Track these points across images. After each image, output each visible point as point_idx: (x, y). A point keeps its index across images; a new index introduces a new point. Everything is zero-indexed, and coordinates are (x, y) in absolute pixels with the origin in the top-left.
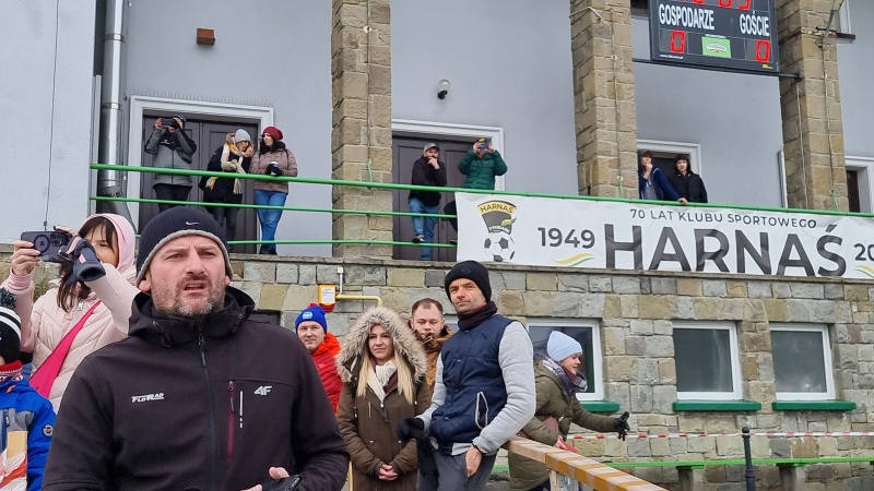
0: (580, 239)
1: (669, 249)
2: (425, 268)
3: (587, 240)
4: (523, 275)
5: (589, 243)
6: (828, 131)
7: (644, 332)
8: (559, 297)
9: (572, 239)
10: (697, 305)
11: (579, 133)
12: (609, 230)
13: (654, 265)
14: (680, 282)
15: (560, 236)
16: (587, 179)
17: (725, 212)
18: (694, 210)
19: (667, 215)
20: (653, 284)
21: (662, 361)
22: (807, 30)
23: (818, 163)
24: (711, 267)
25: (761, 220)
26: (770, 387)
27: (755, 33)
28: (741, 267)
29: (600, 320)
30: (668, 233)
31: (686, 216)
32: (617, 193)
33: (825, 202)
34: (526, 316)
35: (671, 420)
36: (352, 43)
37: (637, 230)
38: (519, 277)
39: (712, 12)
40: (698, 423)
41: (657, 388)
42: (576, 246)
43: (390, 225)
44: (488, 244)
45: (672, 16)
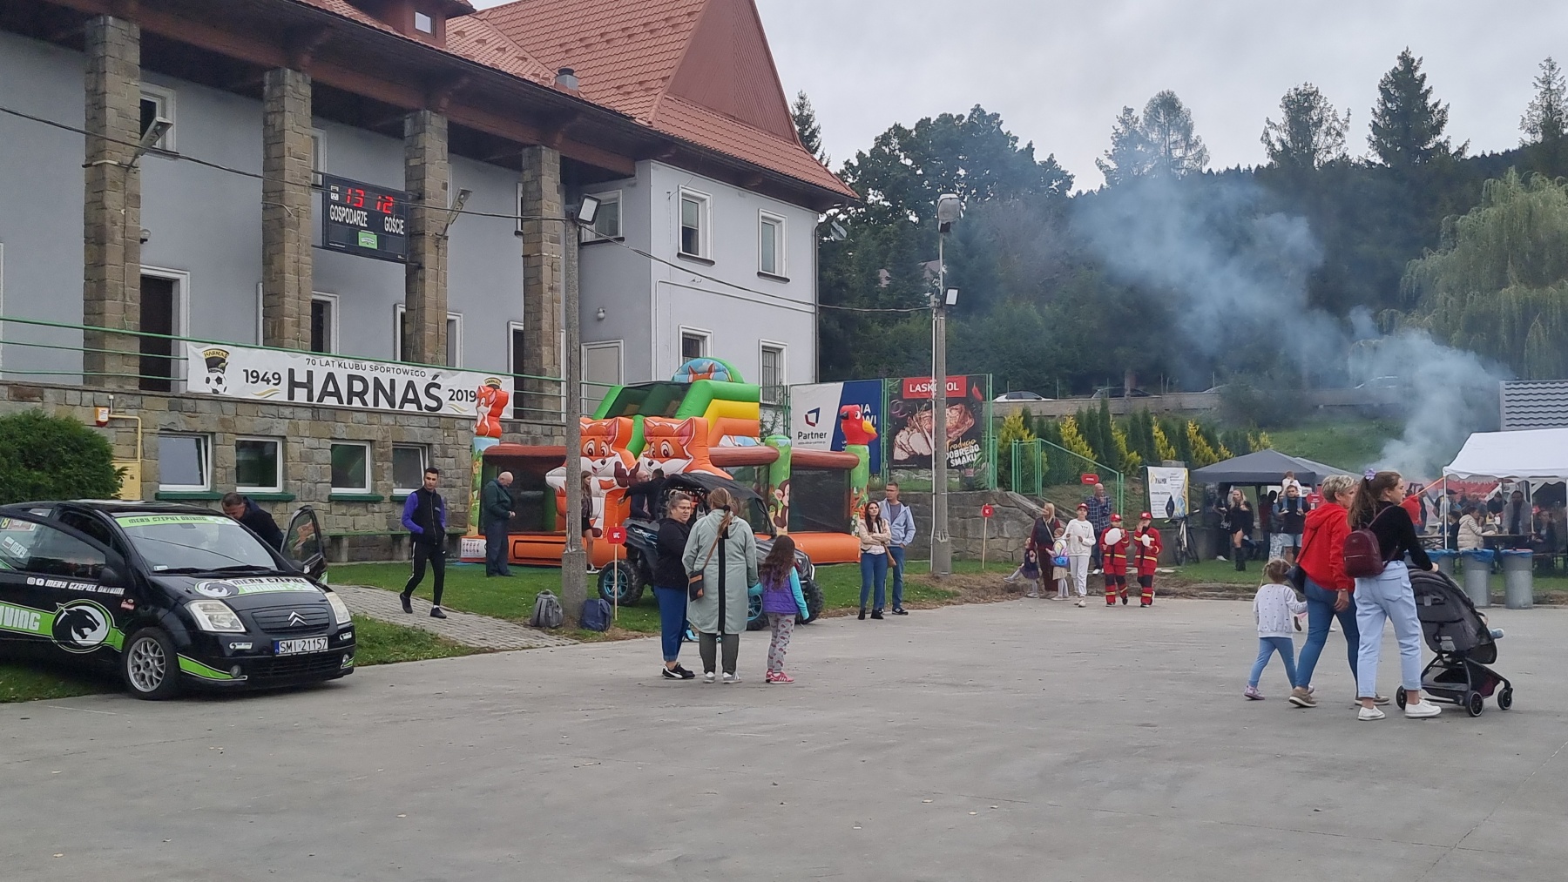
0: (271, 378)
1: (331, 388)
3: (276, 379)
4: (235, 404)
5: (277, 381)
6: (437, 308)
7: (312, 447)
8: (258, 420)
9: (266, 378)
10: (348, 429)
11: (266, 296)
12: (291, 372)
13: (320, 400)
14: (338, 412)
15: (258, 376)
16: (272, 332)
17: (368, 364)
18: (347, 361)
19: (331, 363)
20: (319, 414)
21: (323, 467)
22: (429, 233)
24: (357, 403)
25: (392, 370)
26: (390, 485)
27: (394, 232)
28: (376, 403)
29: (284, 437)
30: (331, 377)
31: (343, 365)
32: (296, 347)
33: (432, 359)
34: (236, 434)
35: (325, 506)
36: (112, 222)
37: (310, 374)
38: (231, 406)
40: (343, 509)
41: (319, 485)
42: (268, 383)
43: (137, 362)
44: (208, 380)
45: (339, 214)
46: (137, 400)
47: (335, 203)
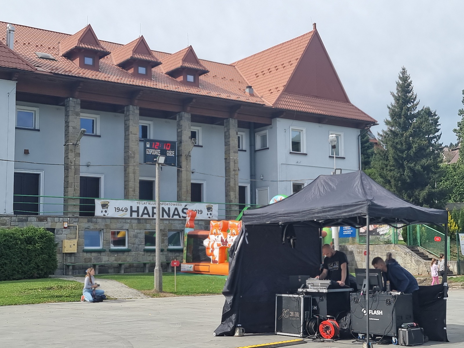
0: (124, 210)
1: (146, 212)
2: (87, 218)
3: (126, 210)
6: (187, 181)
7: (138, 232)
8: (119, 224)
9: (122, 210)
10: (151, 226)
11: (125, 182)
12: (131, 207)
13: (142, 216)
14: (147, 220)
15: (119, 209)
16: (126, 194)
18: (152, 202)
19: (146, 203)
20: (141, 221)
21: (142, 239)
22: (183, 155)
23: (184, 190)
25: (169, 204)
26: (167, 245)
27: (170, 156)
28: (163, 216)
29: (128, 230)
30: (146, 208)
31: (150, 204)
32: (134, 198)
33: (185, 199)
34: (111, 229)
35: (143, 253)
36: (71, 163)
37: (138, 208)
38: (109, 220)
39: (160, 150)
40: (149, 254)
41: (140, 246)
42: (123, 212)
43: (79, 207)
44: (102, 212)
45: (150, 152)
46: (77, 219)
47: (148, 148)
